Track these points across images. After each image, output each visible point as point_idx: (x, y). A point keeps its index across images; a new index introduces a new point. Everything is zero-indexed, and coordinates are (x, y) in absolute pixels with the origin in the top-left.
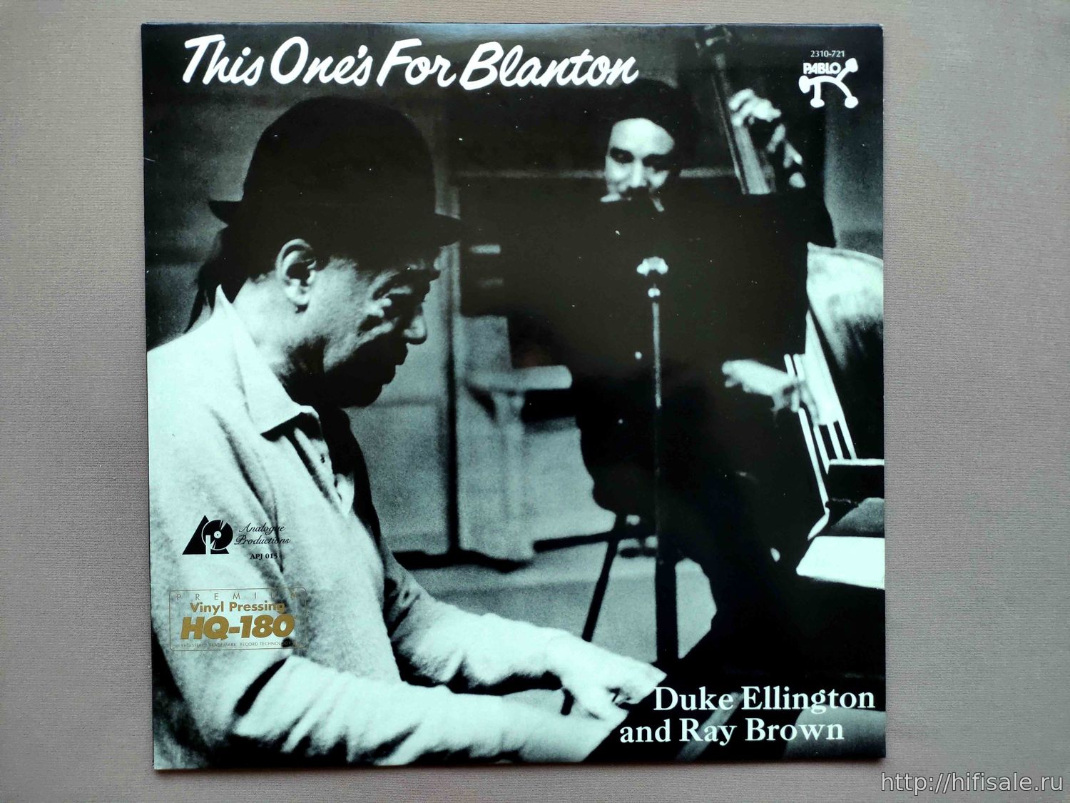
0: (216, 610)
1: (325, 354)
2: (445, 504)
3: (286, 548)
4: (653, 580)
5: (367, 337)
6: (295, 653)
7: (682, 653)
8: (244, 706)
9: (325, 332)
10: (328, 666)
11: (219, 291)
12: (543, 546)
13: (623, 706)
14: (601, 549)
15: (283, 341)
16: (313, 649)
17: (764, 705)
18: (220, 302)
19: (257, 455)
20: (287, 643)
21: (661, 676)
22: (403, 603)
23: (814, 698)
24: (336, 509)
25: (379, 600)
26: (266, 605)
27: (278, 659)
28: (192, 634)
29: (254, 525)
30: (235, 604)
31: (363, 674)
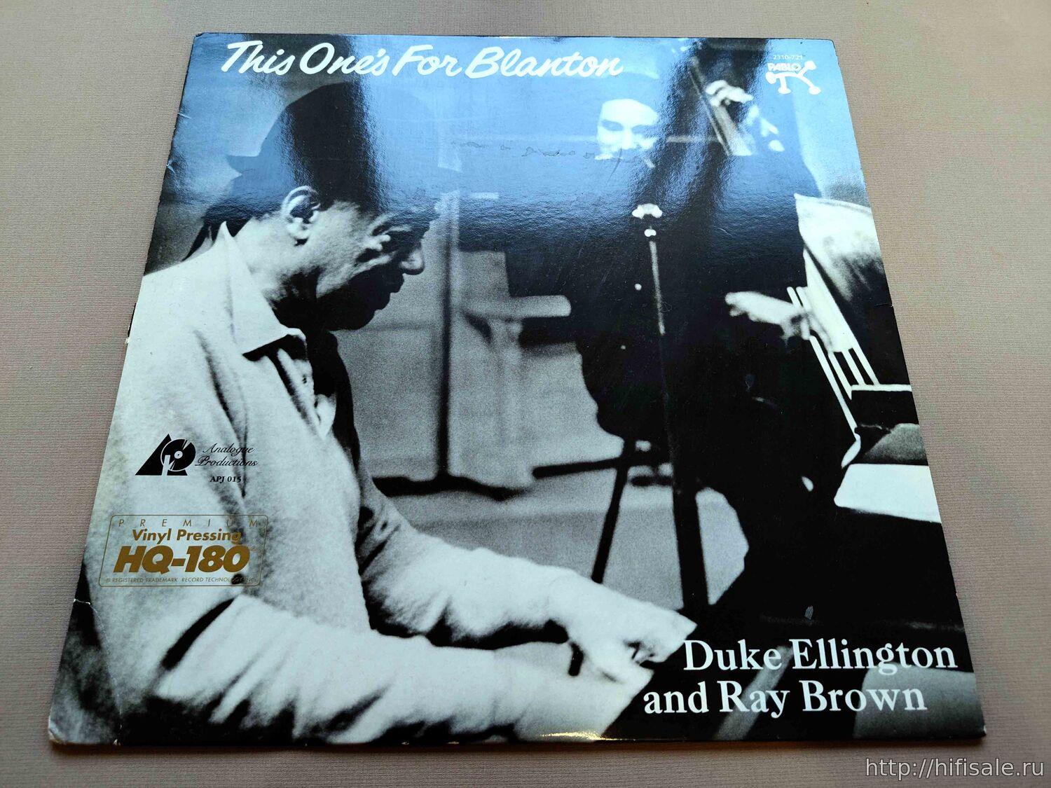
0: (161, 538)
1: (319, 282)
2: (435, 427)
3: (251, 471)
4: (671, 511)
5: (363, 268)
6: (245, 592)
7: (714, 597)
8: (173, 658)
9: (321, 263)
10: (284, 608)
11: (224, 227)
12: (542, 473)
13: (646, 664)
14: (610, 476)
15: (278, 270)
16: (267, 588)
17: (819, 664)
18: (223, 237)
19: (235, 374)
20: (238, 580)
21: (690, 626)
22: (379, 535)
23: (879, 654)
24: (313, 430)
25: (352, 531)
26: (220, 534)
27: (224, 599)
28: (128, 566)
29: (220, 445)
30: (185, 531)
31: (325, 620)
